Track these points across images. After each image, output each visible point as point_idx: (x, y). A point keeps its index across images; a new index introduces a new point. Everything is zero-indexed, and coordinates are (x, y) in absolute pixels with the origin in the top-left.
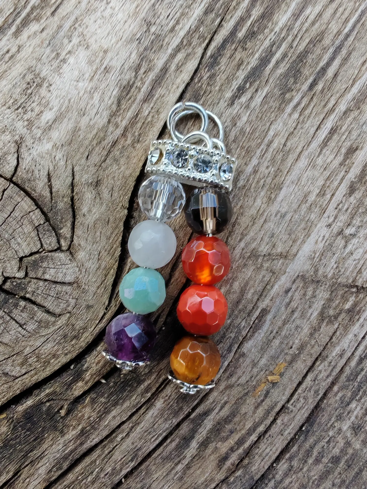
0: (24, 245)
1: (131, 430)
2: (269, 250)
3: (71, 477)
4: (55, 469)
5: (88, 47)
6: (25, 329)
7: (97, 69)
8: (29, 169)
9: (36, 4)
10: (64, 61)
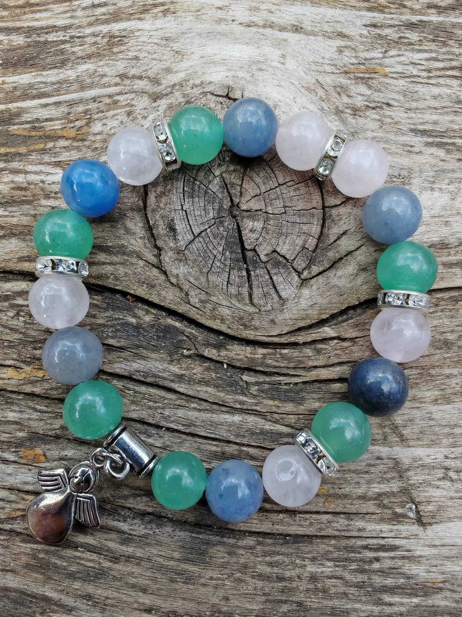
0: (286, 247)
1: (205, 410)
2: (399, 425)
3: (143, 389)
4: (142, 374)
5: (453, 199)
6: (227, 286)
7: (443, 216)
8: (341, 215)
9: (457, 144)
10: (432, 189)
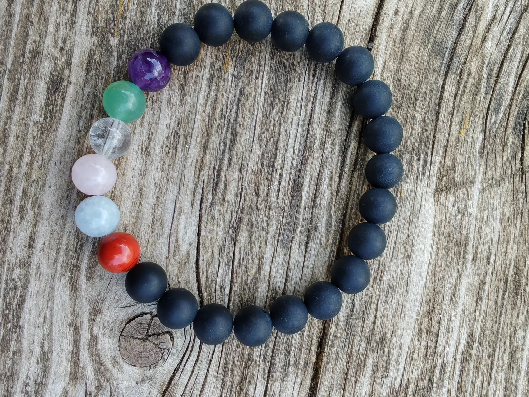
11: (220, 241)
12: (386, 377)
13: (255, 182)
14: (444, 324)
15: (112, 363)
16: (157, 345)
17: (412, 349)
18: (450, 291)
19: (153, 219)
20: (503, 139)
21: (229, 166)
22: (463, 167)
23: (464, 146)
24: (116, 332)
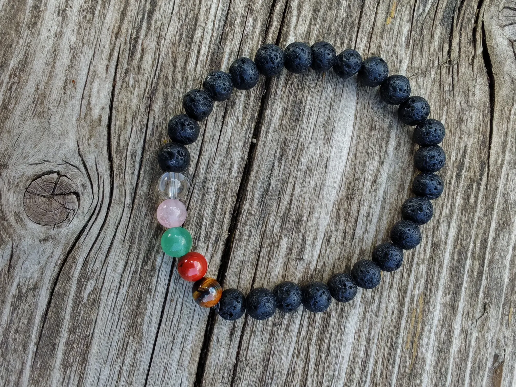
11: (134, 108)
12: (301, 259)
13: (172, 54)
14: (364, 210)
15: (16, 219)
16: (63, 206)
17: (329, 232)
18: (371, 178)
19: (66, 80)
20: (430, 31)
21: (146, 35)
22: (388, 55)
23: (389, 34)
24: (21, 188)
